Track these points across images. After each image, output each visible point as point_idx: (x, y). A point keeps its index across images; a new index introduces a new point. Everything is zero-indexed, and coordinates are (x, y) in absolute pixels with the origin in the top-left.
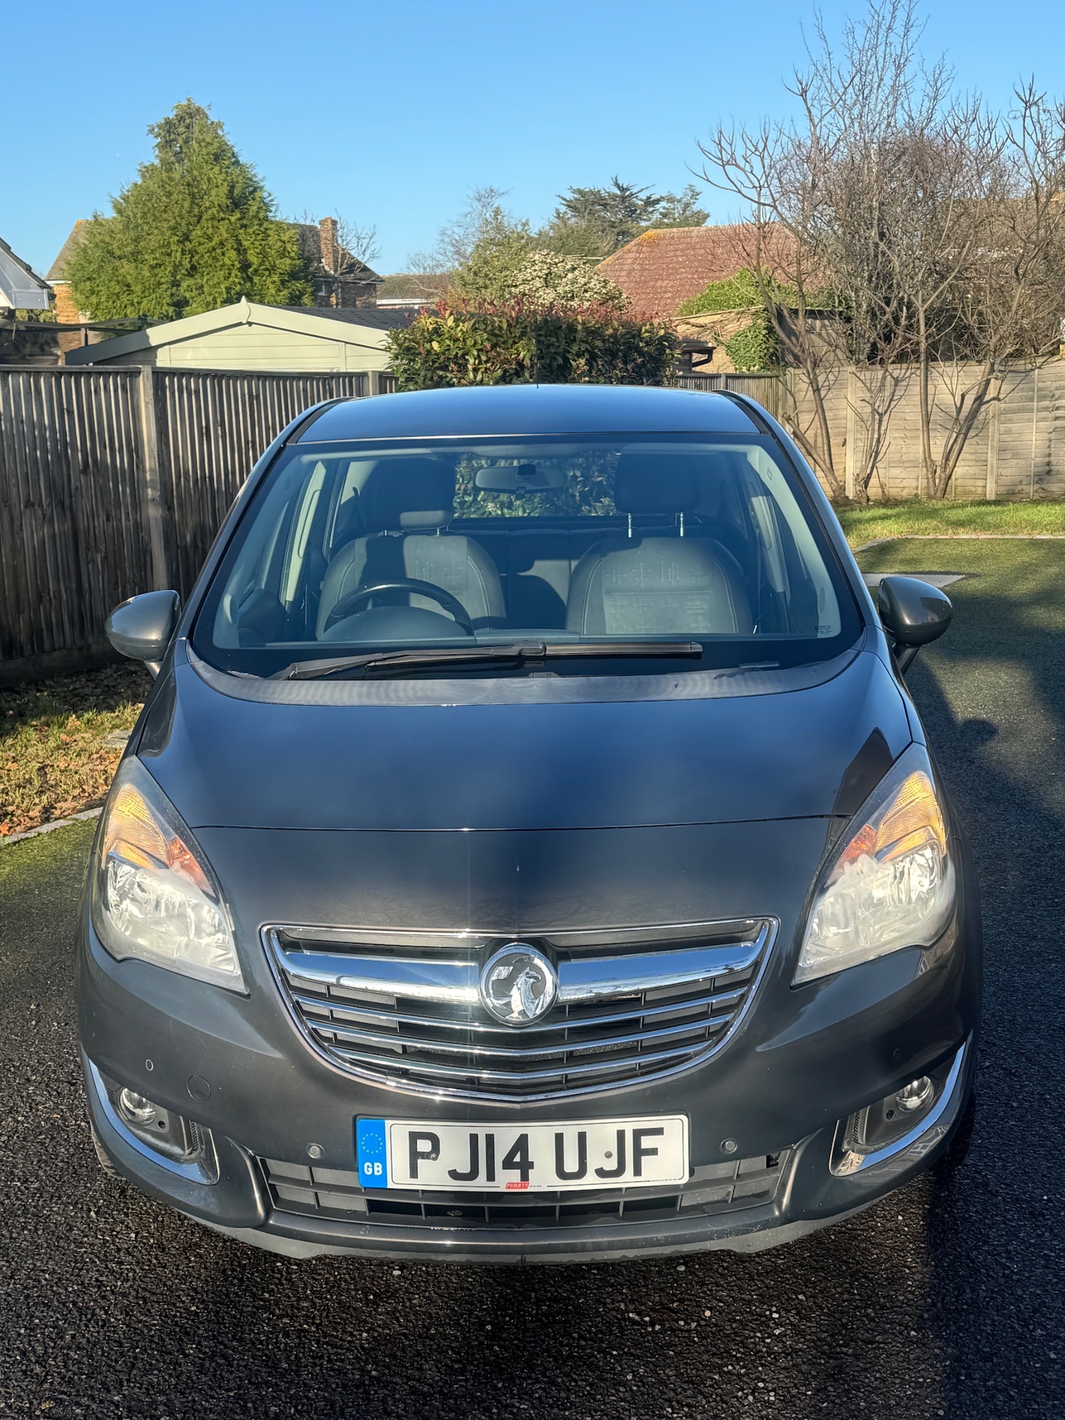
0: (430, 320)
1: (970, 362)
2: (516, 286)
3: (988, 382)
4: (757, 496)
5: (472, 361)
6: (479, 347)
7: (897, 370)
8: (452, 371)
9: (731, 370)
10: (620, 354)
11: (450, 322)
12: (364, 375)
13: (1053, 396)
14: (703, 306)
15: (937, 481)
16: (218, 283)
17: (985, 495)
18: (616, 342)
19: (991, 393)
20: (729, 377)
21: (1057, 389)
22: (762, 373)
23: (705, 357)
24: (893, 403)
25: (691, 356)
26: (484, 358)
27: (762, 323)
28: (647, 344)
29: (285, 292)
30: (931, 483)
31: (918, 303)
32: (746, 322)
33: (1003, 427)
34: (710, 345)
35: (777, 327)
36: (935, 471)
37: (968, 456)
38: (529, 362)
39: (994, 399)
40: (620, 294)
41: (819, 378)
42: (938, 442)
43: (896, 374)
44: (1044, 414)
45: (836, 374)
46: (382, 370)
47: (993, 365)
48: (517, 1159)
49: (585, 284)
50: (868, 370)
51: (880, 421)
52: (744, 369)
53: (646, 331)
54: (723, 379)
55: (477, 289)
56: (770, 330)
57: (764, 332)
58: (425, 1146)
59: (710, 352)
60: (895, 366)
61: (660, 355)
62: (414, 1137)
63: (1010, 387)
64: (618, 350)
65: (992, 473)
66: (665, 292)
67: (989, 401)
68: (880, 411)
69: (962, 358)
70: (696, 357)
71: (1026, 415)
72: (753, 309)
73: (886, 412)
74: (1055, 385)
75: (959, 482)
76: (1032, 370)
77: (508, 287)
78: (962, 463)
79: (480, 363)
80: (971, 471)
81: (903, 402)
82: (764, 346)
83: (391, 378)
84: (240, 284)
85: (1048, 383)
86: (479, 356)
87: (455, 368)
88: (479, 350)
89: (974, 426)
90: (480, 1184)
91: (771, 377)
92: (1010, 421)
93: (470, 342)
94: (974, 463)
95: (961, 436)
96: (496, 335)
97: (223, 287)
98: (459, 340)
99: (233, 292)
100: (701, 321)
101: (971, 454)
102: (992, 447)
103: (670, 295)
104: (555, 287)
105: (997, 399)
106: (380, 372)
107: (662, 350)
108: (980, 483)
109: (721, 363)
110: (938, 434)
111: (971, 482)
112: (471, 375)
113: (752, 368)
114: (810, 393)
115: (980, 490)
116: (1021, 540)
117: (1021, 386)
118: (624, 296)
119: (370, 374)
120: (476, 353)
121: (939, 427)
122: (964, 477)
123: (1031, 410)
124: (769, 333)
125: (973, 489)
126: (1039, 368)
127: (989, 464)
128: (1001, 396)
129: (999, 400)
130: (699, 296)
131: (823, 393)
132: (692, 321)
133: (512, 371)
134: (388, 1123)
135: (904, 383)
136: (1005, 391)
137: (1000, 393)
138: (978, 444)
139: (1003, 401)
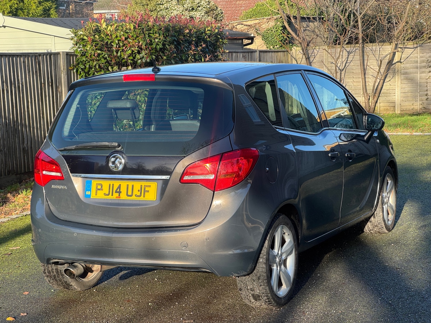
0: (93, 25)
1: (385, 44)
2: (163, 4)
3: (394, 54)
5: (115, 46)
6: (119, 38)
7: (349, 48)
8: (105, 51)
9: (264, 48)
10: (193, 42)
11: (104, 26)
12: (58, 54)
13: (428, 60)
14: (253, 15)
15: (370, 104)
16: (6, 4)
18: (191, 35)
19: (396, 59)
20: (261, 52)
21: (429, 57)
22: (280, 49)
23: (250, 41)
24: (347, 64)
25: (242, 41)
26: (121, 44)
27: (279, 24)
28: (209, 37)
29: (41, 8)
30: (367, 105)
31: (358, 14)
32: (272, 24)
33: (403, 76)
34: (252, 35)
35: (287, 26)
36: (369, 99)
37: (385, 91)
38: (144, 47)
39: (398, 62)
40: (217, 8)
41: (309, 52)
42: (370, 84)
43: (348, 49)
44: (424, 70)
45: (318, 50)
46: (68, 51)
47: (396, 45)
49: (199, 3)
50: (333, 48)
51: (341, 74)
52: (271, 47)
53: (208, 30)
54: (258, 53)
55: (143, 6)
56: (284, 28)
57: (281, 28)
59: (252, 39)
60: (347, 45)
61: (216, 42)
63: (406, 56)
64: (192, 41)
65: (398, 100)
66: (241, 7)
67: (395, 63)
68: (341, 68)
69: (381, 42)
70: (246, 42)
71: (414, 70)
72: (275, 17)
73: (343, 69)
75: (381, 105)
77: (159, 4)
78: (383, 95)
79: (119, 47)
80: (387, 98)
81: (352, 64)
82: (281, 36)
83: (73, 55)
84: (17, 4)
85: (425, 54)
86: (119, 43)
87: (106, 49)
88: (119, 40)
89: (388, 76)
91: (284, 52)
92: (407, 73)
93: (114, 36)
94: (388, 95)
95: (382, 81)
96: (127, 33)
97: (8, 5)
98: (108, 35)
99: (13, 8)
100: (249, 23)
101: (387, 90)
102: (398, 86)
103: (243, 8)
104: (183, 5)
105: (400, 62)
106: (67, 52)
107: (217, 40)
108: (391, 105)
109: (258, 44)
110: (370, 80)
112: (115, 54)
113: (275, 47)
114: (304, 59)
115: (392, 108)
116: (406, 135)
117: (411, 55)
118: (219, 9)
119: (61, 53)
120: (117, 42)
121: (370, 76)
122: (384, 102)
123: (417, 68)
124: (284, 29)
125: (389, 108)
127: (396, 95)
128: (402, 61)
129: (401, 62)
130: (251, 10)
131: (311, 59)
132: (244, 23)
133: (136, 51)
135: (352, 54)
136: (403, 58)
137: (401, 59)
138: (390, 85)
139: (402, 63)
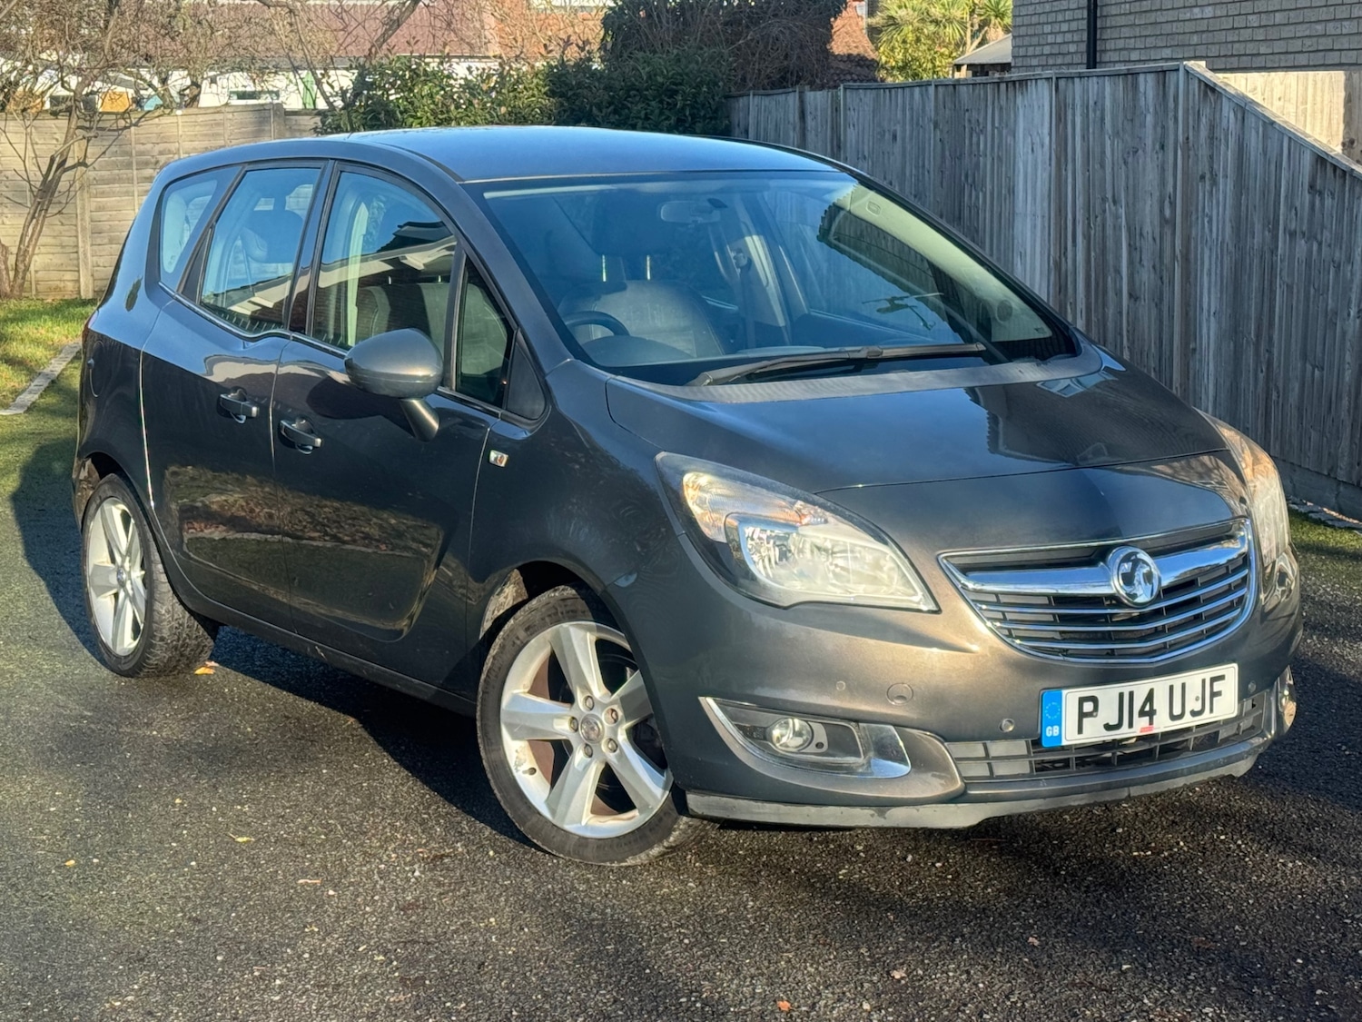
4: (750, 235)
13: (157, 162)
15: (12, 273)
17: (79, 292)
19: (73, 158)
21: (161, 153)
30: (5, 276)
33: (94, 203)
36: (8, 261)
37: (50, 240)
39: (79, 164)
48: (1147, 708)
58: (1088, 707)
62: (1082, 700)
63: (98, 150)
65: (86, 264)
67: (73, 167)
71: (125, 187)
74: (158, 148)
75: (40, 274)
76: (126, 128)
78: (43, 250)
80: (57, 260)
85: (149, 146)
89: (54, 200)
90: (1124, 732)
92: (103, 194)
94: (59, 249)
101: (54, 237)
102: (83, 229)
105: (83, 164)
108: (68, 276)
110: (6, 211)
111: (54, 275)
115: (70, 286)
117: (113, 149)
121: (6, 201)
122: (46, 268)
123: (130, 181)
125: (62, 285)
126: (136, 125)
127: (81, 250)
128: (89, 161)
129: (86, 165)
134: (1064, 692)
136: (93, 154)
137: (85, 156)
138: (62, 224)
139: (91, 168)
